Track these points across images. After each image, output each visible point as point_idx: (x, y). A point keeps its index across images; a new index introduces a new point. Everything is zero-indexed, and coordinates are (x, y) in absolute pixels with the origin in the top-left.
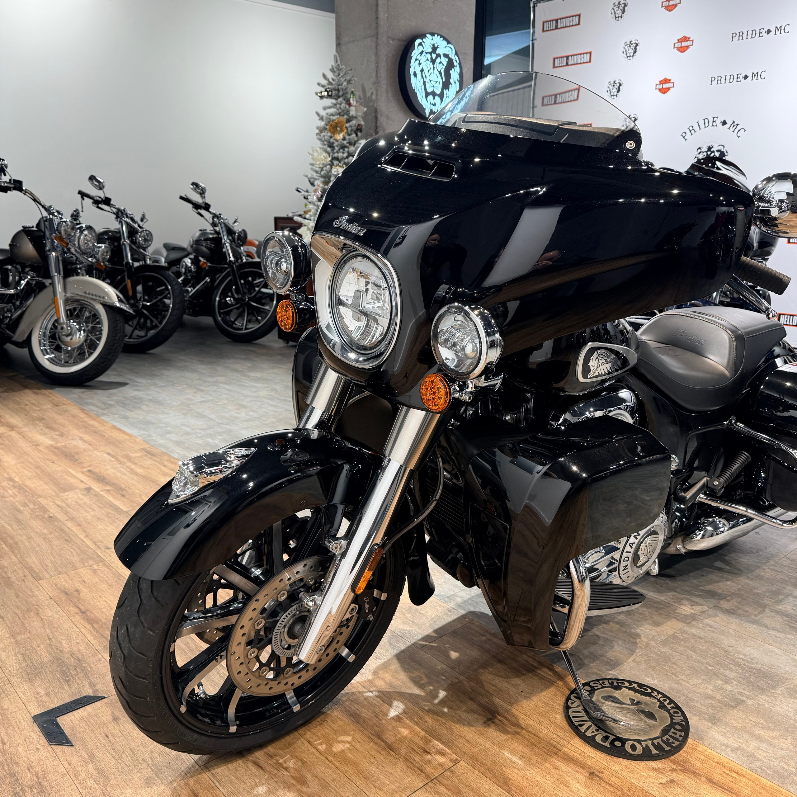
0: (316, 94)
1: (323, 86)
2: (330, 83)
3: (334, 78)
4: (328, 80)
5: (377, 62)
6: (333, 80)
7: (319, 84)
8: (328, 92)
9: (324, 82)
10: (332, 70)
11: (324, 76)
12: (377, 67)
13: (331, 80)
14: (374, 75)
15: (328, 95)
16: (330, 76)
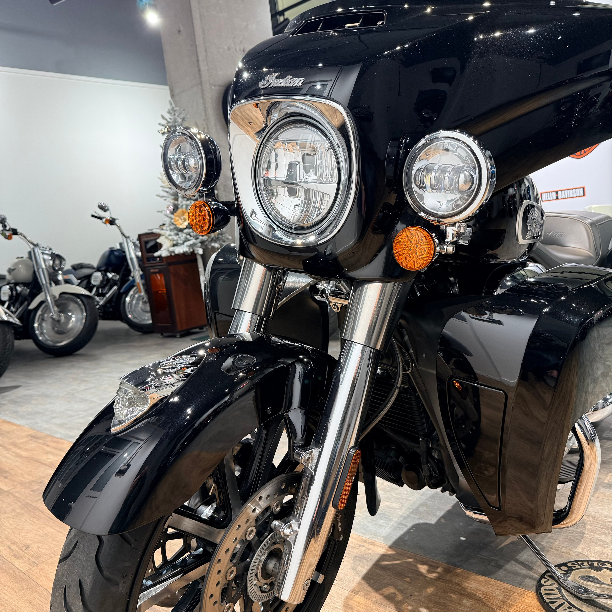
0: (159, 131)
1: (163, 125)
2: (168, 122)
3: (171, 117)
4: (166, 120)
5: (204, 104)
6: (170, 119)
7: (160, 124)
8: (167, 129)
9: (164, 122)
10: (169, 112)
11: (163, 117)
12: (205, 107)
13: (169, 120)
14: (203, 114)
15: (168, 131)
16: (167, 116)
